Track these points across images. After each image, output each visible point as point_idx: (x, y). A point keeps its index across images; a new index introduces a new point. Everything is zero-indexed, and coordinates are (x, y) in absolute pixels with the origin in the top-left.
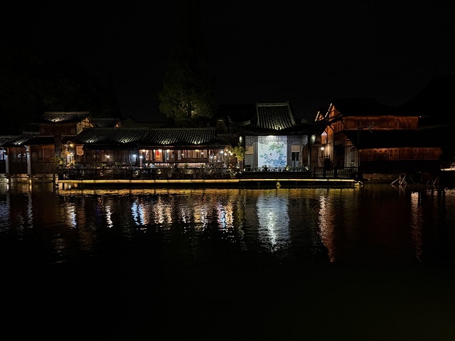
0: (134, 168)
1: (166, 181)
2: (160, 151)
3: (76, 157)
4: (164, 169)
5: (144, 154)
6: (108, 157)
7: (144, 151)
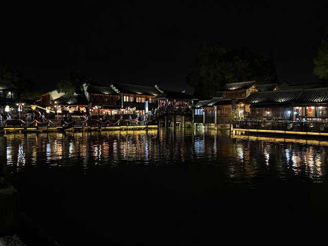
0: (289, 122)
1: (318, 134)
2: (313, 108)
3: (245, 113)
4: (316, 123)
5: (297, 111)
6: (268, 113)
7: (297, 108)
